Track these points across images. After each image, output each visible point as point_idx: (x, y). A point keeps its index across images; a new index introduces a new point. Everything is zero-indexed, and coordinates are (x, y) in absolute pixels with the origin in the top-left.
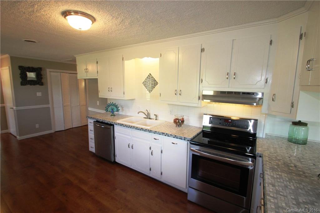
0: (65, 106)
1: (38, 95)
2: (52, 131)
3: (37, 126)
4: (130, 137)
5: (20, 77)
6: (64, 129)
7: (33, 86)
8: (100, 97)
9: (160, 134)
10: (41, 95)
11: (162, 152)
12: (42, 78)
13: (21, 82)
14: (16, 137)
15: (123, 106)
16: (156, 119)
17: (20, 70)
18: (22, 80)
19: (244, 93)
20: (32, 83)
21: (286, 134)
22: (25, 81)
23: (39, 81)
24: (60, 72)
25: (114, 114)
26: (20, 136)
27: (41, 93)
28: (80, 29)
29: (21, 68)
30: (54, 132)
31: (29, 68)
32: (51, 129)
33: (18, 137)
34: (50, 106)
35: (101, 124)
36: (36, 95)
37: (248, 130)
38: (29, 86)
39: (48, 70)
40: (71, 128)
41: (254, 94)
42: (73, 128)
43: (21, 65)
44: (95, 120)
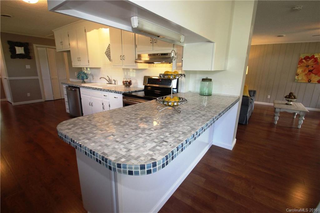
0: (52, 79)
1: (27, 68)
2: (43, 100)
3: (29, 95)
4: (90, 97)
5: (10, 51)
6: (53, 99)
7: (21, 60)
8: (73, 66)
9: (107, 91)
10: (30, 68)
11: (109, 106)
12: (29, 53)
13: (11, 55)
14: (11, 104)
15: (93, 75)
16: (115, 84)
17: (9, 44)
18: (12, 54)
19: (162, 54)
20: (20, 56)
21: (198, 90)
22: (14, 55)
23: (28, 55)
24: (46, 48)
25: (84, 81)
26: (14, 102)
27: (29, 66)
28: (29, 2)
29: (9, 42)
30: (44, 101)
31: (17, 42)
32: (41, 99)
33: (13, 103)
34: (39, 78)
35: (72, 88)
36: (26, 67)
37: (171, 86)
38: (18, 59)
39: (35, 46)
40: (60, 99)
41: (167, 55)
42: (61, 99)
43: (9, 40)
44: (68, 86)
